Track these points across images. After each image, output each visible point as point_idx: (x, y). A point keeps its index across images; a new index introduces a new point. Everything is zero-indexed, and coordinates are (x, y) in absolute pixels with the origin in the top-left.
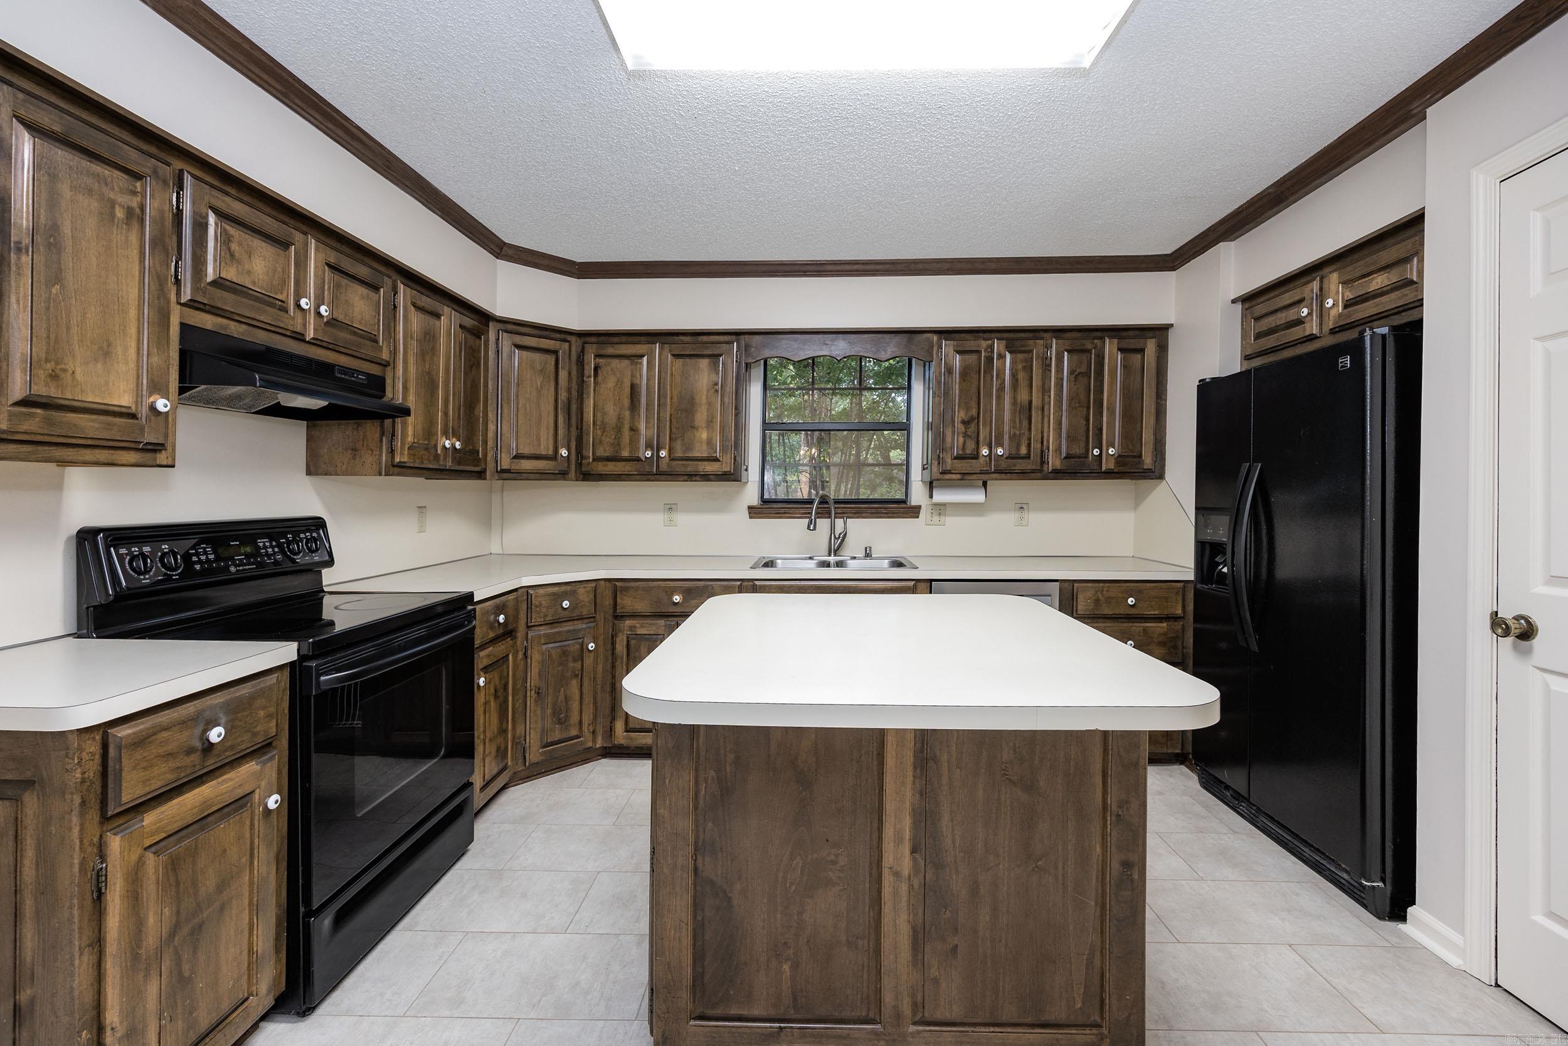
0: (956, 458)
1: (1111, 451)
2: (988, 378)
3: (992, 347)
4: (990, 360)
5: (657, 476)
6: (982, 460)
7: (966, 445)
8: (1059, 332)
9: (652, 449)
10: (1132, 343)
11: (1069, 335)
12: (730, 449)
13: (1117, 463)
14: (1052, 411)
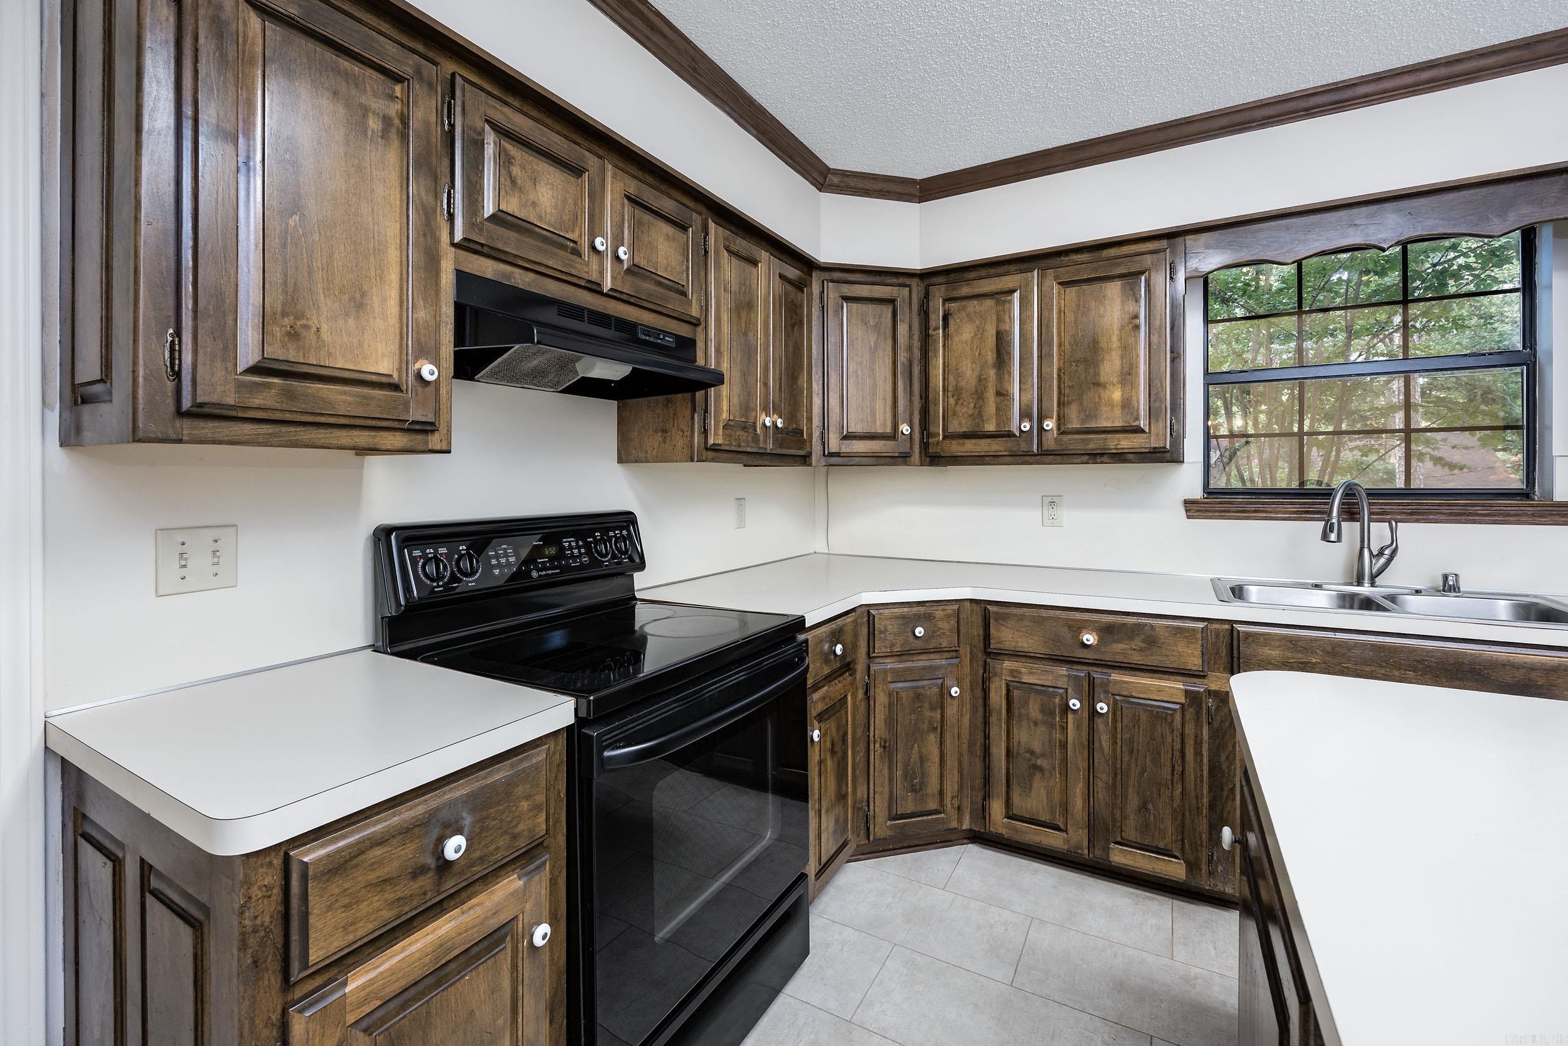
5: (1038, 457)
12: (1163, 411)
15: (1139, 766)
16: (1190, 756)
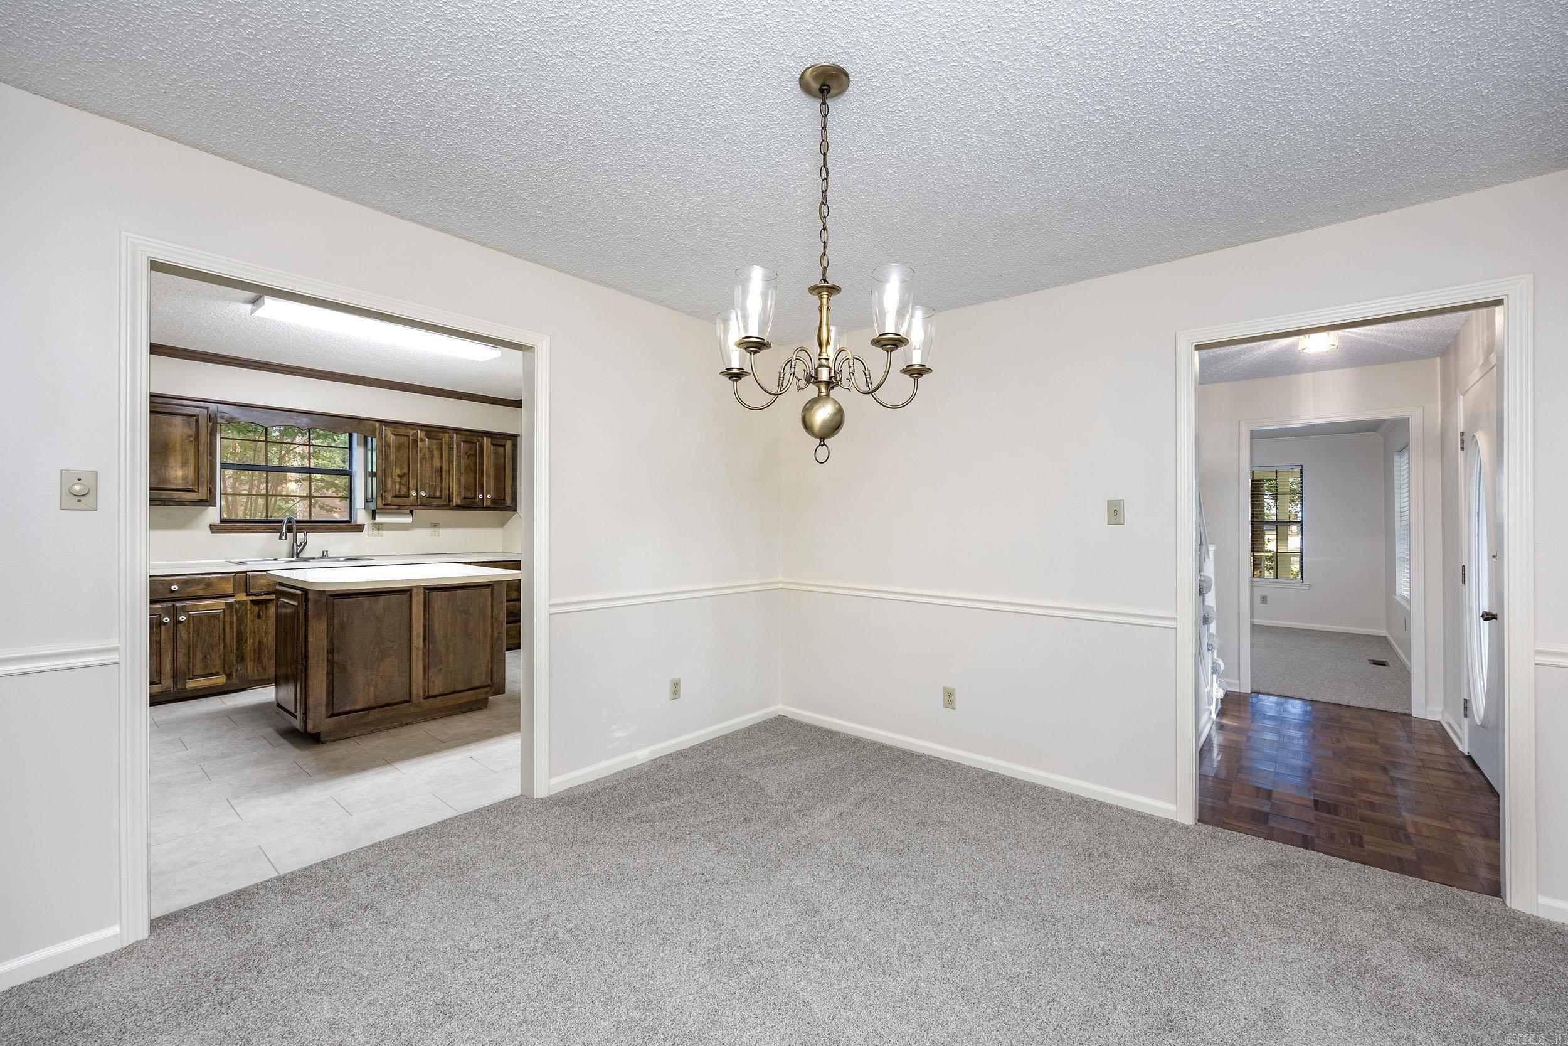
0: (393, 496)
1: (489, 496)
2: (415, 451)
3: (416, 434)
4: (415, 442)
6: (411, 498)
7: (402, 490)
8: (458, 431)
10: (499, 443)
11: (463, 433)
12: (206, 483)
13: (492, 503)
14: (455, 473)
15: (202, 641)
16: (228, 630)
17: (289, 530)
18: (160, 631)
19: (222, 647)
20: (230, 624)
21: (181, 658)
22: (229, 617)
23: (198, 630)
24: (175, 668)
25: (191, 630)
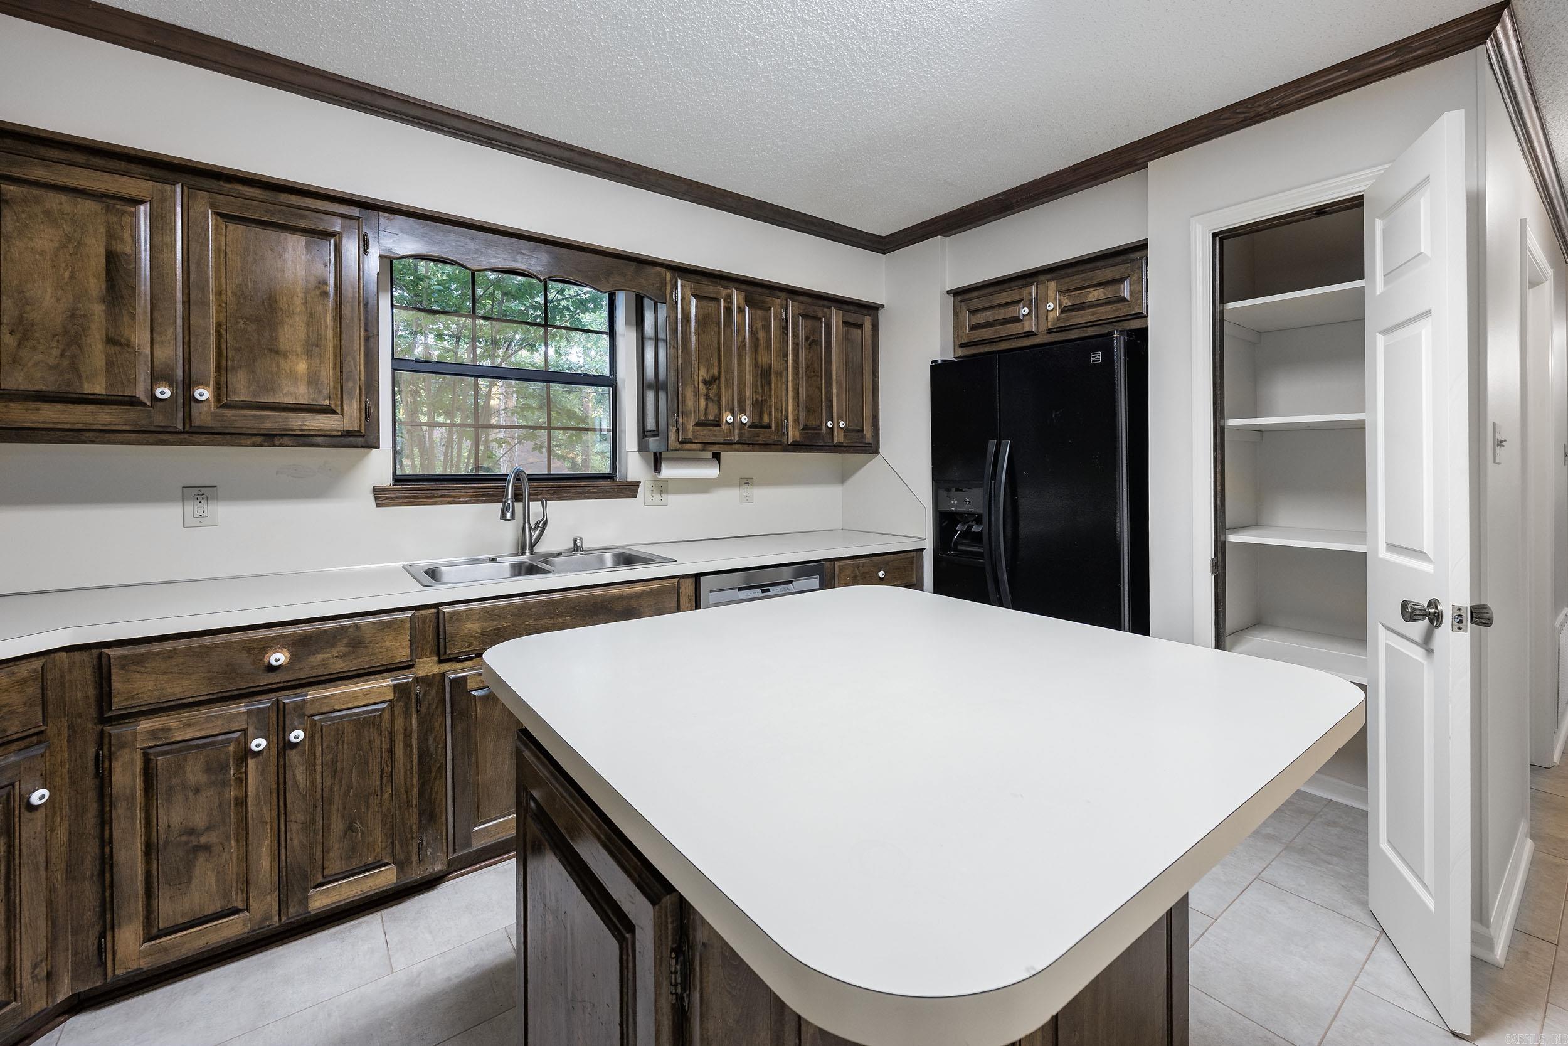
0: (697, 424)
1: (840, 424)
2: (728, 331)
3: (729, 298)
4: (728, 310)
5: (186, 436)
6: (724, 427)
7: (708, 411)
8: (793, 292)
9: (171, 383)
10: (853, 318)
11: (801, 298)
12: (357, 392)
13: (845, 436)
14: (790, 378)
15: (344, 786)
16: (399, 751)
17: (518, 497)
18: (246, 773)
19: (386, 796)
20: (405, 736)
21: (296, 837)
22: (402, 719)
23: (334, 762)
24: (283, 864)
25: (319, 762)
